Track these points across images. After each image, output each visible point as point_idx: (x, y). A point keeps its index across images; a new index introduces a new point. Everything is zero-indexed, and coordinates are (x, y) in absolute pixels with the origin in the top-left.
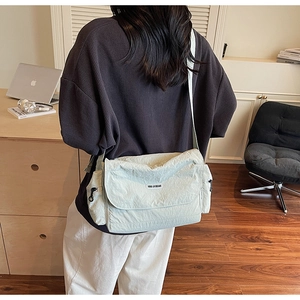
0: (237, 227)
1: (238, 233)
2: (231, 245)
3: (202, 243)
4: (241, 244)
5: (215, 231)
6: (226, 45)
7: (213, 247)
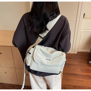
0: (88, 74)
1: (88, 76)
2: (86, 80)
3: (76, 79)
4: (89, 80)
5: (80, 75)
6: (84, 14)
7: (80, 80)
